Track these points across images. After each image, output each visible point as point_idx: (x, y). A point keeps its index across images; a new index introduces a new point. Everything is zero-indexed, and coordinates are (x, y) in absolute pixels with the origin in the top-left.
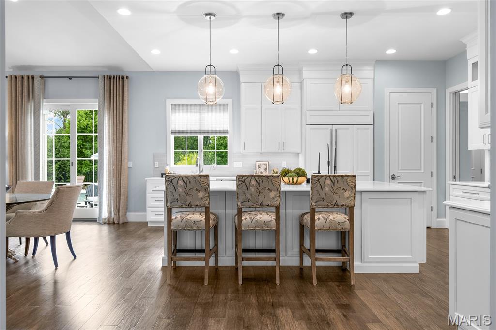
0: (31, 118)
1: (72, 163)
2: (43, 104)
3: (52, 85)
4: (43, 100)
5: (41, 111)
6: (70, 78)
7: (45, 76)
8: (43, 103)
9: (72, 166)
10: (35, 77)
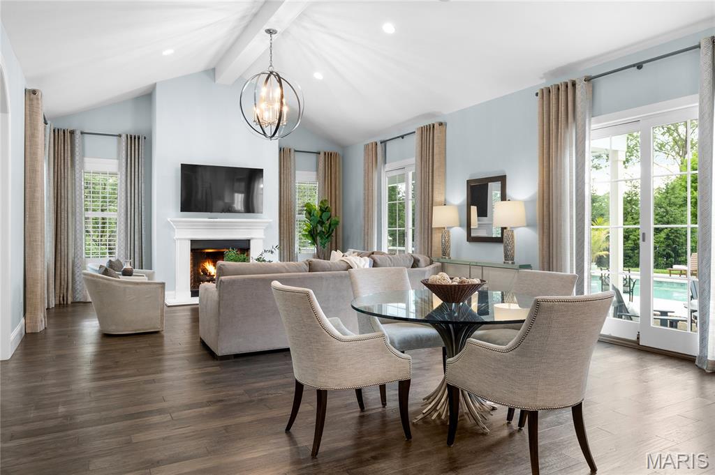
0: (571, 155)
1: (644, 234)
2: (589, 128)
3: (606, 88)
4: (590, 120)
5: (587, 142)
6: (639, 66)
7: (593, 75)
8: (590, 124)
9: (644, 240)
10: (577, 82)
